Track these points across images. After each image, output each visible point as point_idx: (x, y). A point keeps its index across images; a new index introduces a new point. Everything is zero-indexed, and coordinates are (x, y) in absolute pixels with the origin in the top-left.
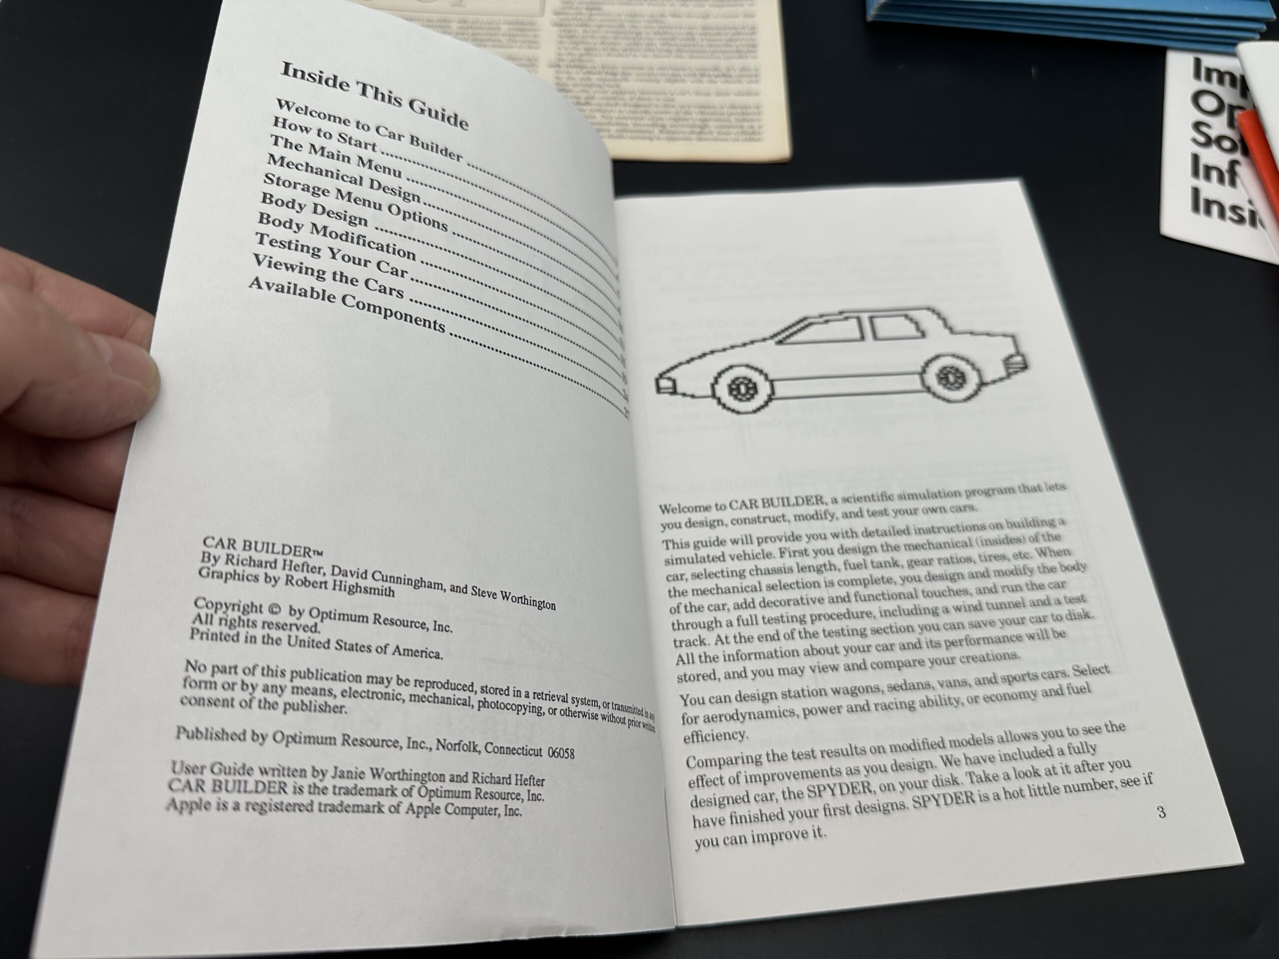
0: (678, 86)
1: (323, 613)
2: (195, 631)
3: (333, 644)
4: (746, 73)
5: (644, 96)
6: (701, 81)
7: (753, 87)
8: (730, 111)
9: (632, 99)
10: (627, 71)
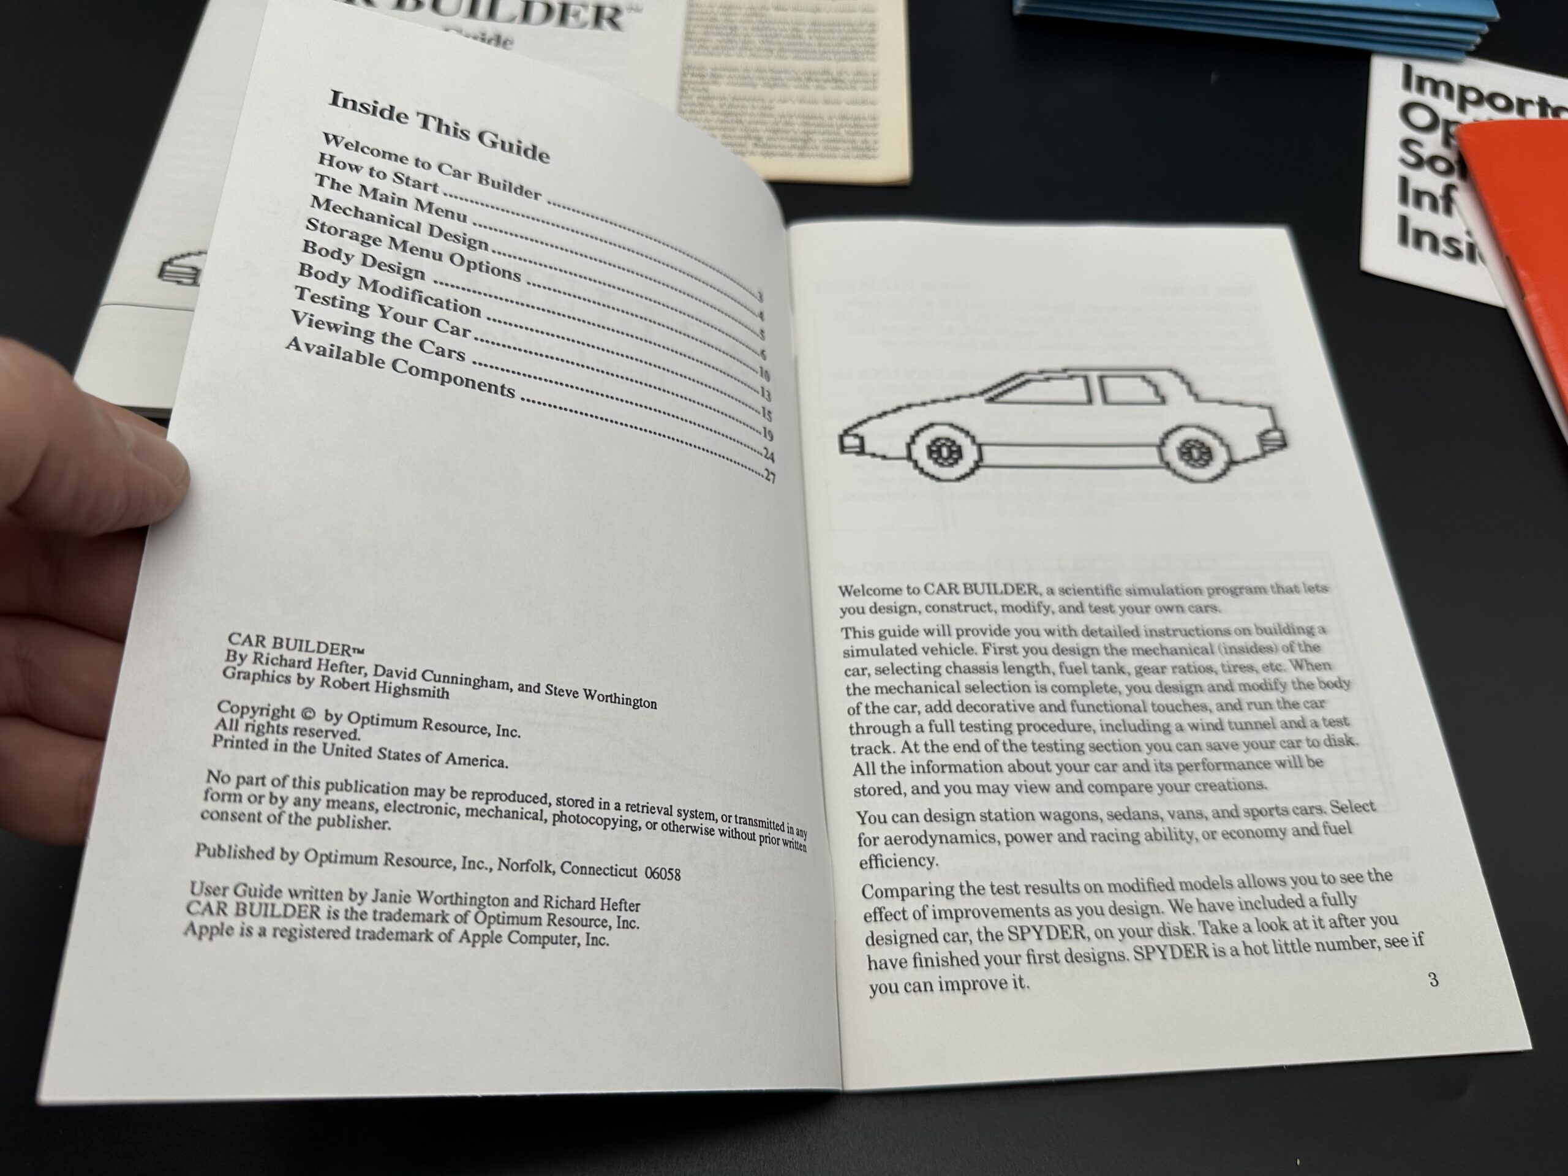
0: (777, 92)
1: (363, 718)
2: (219, 738)
3: (375, 753)
4: (861, 78)
5: (736, 103)
6: (807, 87)
7: (870, 94)
8: (839, 122)
9: (721, 106)
10: (718, 72)
